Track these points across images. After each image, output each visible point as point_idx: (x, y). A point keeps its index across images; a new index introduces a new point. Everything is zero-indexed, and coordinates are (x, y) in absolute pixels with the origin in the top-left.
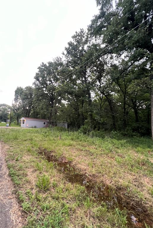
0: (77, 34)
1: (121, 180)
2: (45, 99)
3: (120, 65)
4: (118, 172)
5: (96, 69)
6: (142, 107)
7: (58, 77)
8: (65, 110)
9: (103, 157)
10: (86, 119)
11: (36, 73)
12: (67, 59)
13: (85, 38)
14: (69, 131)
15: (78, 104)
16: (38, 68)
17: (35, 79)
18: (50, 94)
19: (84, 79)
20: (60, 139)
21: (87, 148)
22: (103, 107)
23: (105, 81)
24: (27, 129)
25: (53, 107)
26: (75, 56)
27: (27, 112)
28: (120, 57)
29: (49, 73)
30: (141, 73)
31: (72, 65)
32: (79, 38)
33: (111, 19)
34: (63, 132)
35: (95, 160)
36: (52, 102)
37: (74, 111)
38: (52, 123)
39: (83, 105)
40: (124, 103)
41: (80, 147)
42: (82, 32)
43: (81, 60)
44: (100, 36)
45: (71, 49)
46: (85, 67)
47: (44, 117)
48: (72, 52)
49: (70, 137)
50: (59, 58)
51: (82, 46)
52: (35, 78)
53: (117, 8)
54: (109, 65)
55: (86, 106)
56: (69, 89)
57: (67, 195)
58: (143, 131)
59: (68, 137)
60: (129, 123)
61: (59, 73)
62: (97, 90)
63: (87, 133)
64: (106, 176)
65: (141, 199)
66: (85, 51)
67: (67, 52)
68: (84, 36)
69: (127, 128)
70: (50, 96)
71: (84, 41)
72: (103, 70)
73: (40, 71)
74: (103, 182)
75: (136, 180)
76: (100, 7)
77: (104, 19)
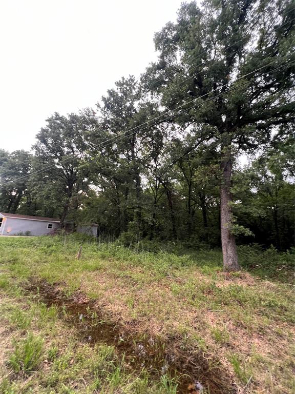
0: (125, 81)
1: (176, 323)
2: (56, 179)
3: (184, 141)
4: (173, 310)
5: (150, 140)
6: (212, 205)
7: (86, 143)
8: (94, 203)
9: (152, 286)
10: (132, 220)
11: (42, 129)
12: (105, 116)
13: (136, 90)
14: (98, 241)
15: (118, 194)
16: (46, 121)
17: (37, 140)
18: (66, 172)
19: (130, 153)
20: (79, 256)
21: (127, 273)
22: (159, 201)
23: (164, 162)
24: (7, 238)
25: (70, 196)
26: (118, 113)
27: (12, 202)
28: (184, 129)
29: (69, 134)
30: (210, 157)
31: (112, 127)
32: (126, 88)
33: (175, 75)
34: (86, 244)
35: (138, 293)
36: (71, 187)
37: (112, 205)
38: (66, 227)
39: (126, 196)
40: (190, 197)
41: (116, 271)
42: (133, 81)
43: (128, 122)
44: (158, 94)
45: (113, 101)
46: (134, 135)
47: (50, 214)
48: (114, 107)
49: (99, 253)
50: (91, 110)
51: (130, 102)
52: (38, 137)
53: (182, 64)
54: (170, 139)
55: (132, 199)
56: (104, 166)
57: (78, 370)
58: (213, 240)
59: (95, 253)
60: (196, 228)
61: (88, 136)
62: (150, 173)
63: (131, 244)
64: (154, 319)
65: (202, 349)
66: (135, 110)
67: (104, 105)
68: (135, 87)
69: (193, 236)
70: (68, 174)
71: (134, 94)
72: (161, 144)
73: (50, 126)
74: (148, 332)
75: (197, 319)
76: (159, 53)
77: (164, 71)
